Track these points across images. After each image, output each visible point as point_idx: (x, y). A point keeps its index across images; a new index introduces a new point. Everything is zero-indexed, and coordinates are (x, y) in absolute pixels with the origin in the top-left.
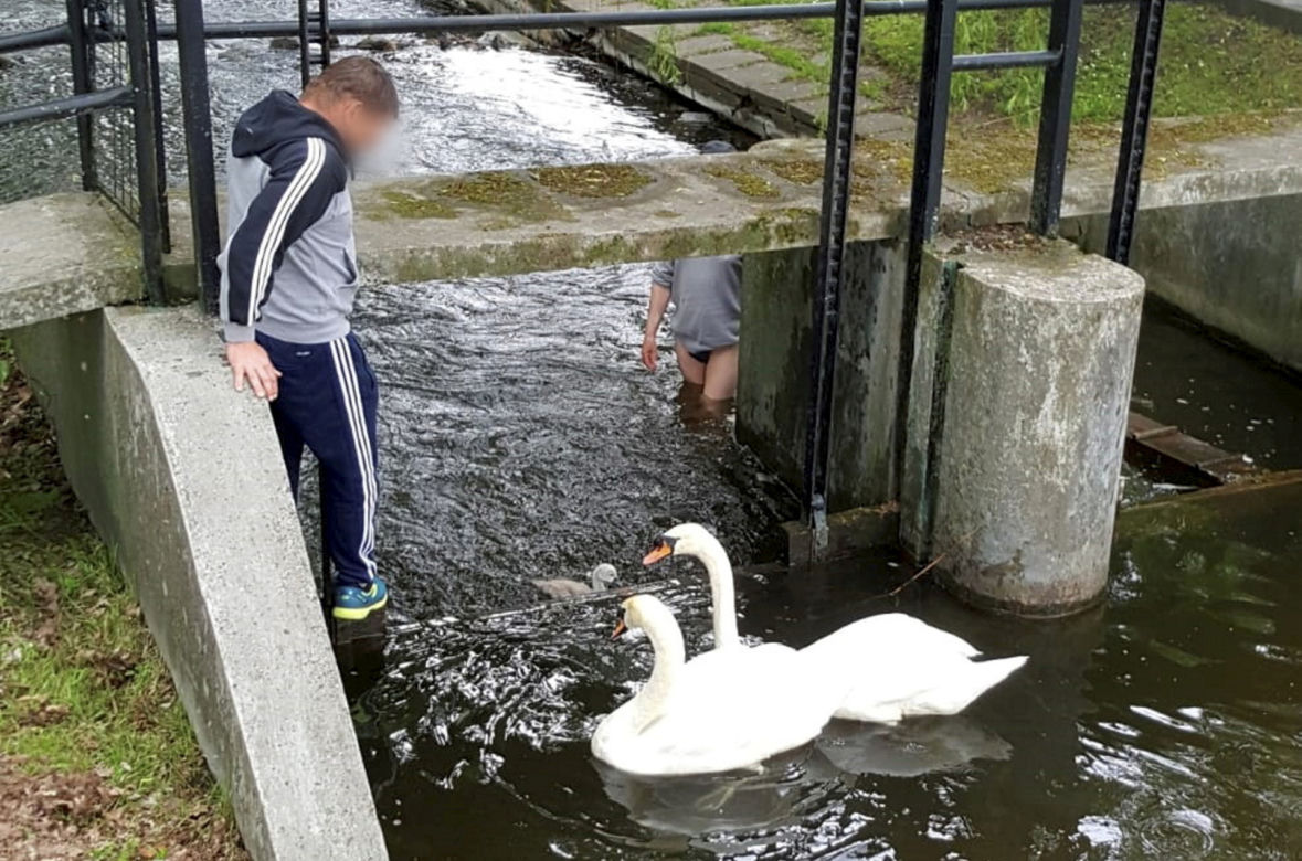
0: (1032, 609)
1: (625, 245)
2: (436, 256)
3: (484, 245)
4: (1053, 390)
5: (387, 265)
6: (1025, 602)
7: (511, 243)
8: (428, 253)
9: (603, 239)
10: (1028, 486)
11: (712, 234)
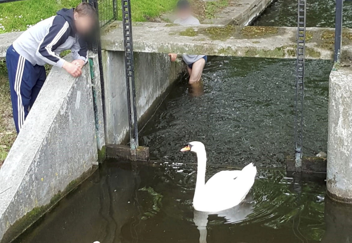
0: (339, 198)
1: (232, 50)
2: (169, 46)
3: (185, 44)
4: (341, 117)
5: (154, 47)
6: (337, 195)
7: (193, 44)
8: (167, 45)
9: (224, 47)
10: (336, 151)
11: (263, 50)
